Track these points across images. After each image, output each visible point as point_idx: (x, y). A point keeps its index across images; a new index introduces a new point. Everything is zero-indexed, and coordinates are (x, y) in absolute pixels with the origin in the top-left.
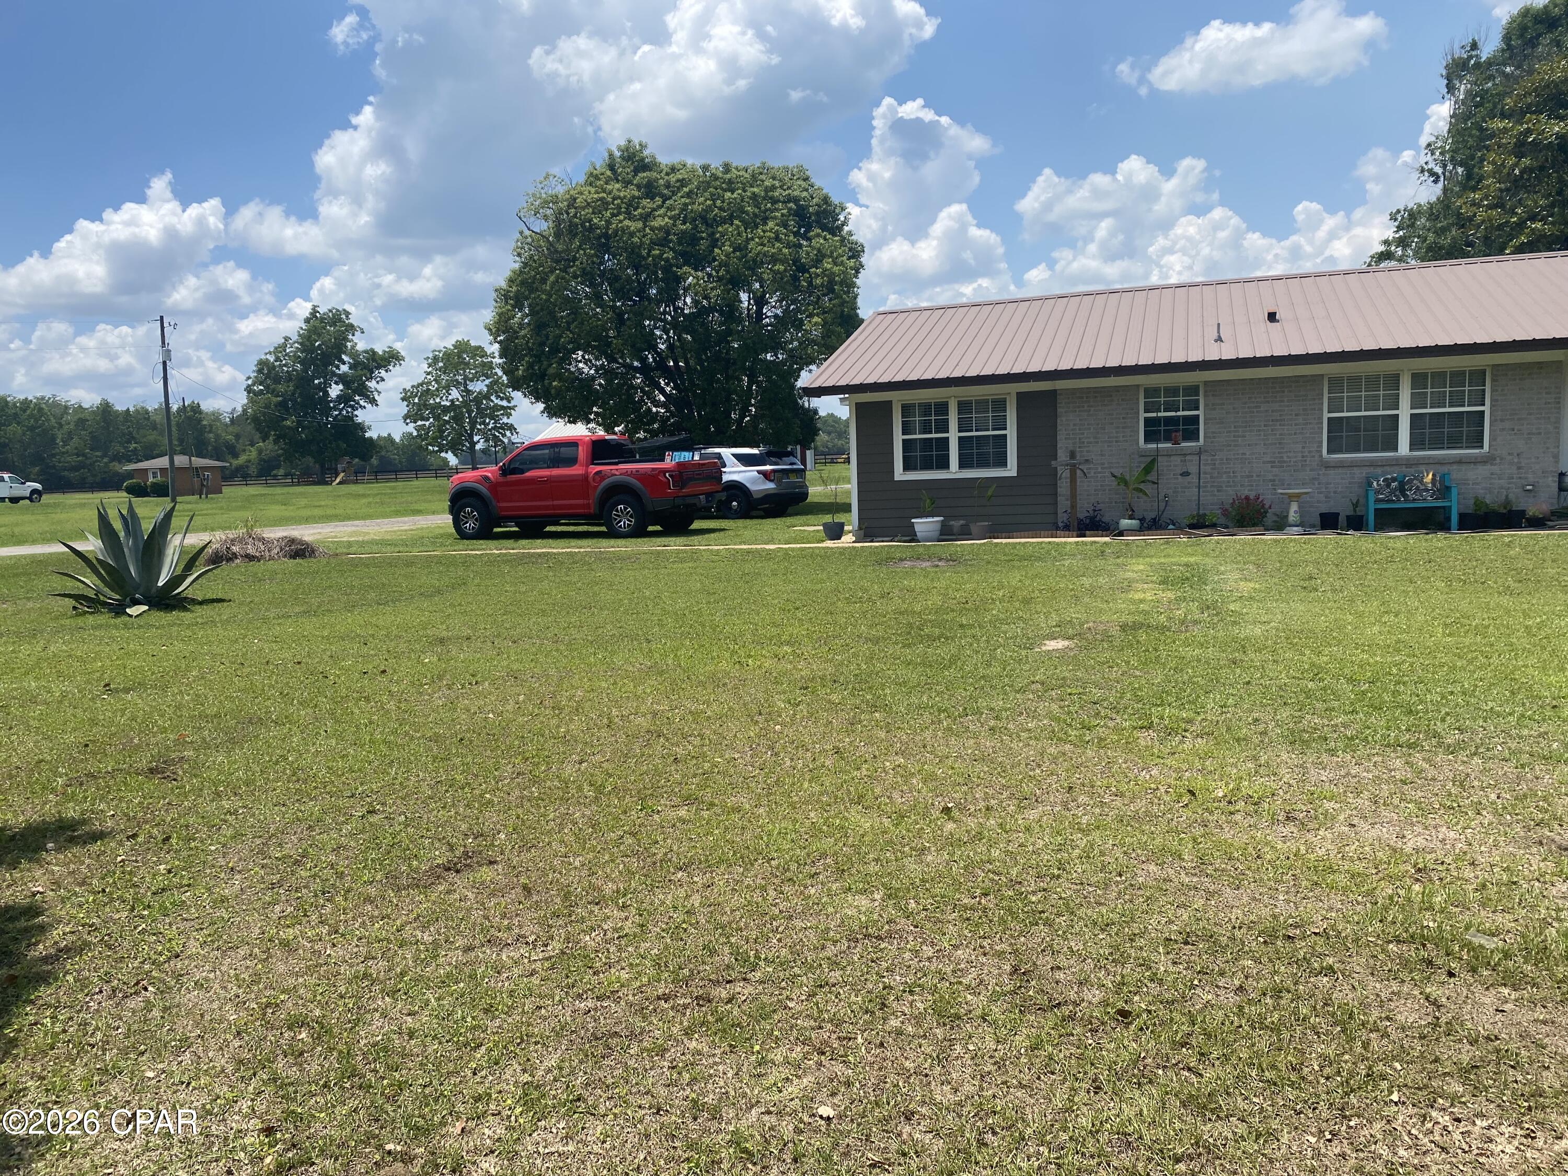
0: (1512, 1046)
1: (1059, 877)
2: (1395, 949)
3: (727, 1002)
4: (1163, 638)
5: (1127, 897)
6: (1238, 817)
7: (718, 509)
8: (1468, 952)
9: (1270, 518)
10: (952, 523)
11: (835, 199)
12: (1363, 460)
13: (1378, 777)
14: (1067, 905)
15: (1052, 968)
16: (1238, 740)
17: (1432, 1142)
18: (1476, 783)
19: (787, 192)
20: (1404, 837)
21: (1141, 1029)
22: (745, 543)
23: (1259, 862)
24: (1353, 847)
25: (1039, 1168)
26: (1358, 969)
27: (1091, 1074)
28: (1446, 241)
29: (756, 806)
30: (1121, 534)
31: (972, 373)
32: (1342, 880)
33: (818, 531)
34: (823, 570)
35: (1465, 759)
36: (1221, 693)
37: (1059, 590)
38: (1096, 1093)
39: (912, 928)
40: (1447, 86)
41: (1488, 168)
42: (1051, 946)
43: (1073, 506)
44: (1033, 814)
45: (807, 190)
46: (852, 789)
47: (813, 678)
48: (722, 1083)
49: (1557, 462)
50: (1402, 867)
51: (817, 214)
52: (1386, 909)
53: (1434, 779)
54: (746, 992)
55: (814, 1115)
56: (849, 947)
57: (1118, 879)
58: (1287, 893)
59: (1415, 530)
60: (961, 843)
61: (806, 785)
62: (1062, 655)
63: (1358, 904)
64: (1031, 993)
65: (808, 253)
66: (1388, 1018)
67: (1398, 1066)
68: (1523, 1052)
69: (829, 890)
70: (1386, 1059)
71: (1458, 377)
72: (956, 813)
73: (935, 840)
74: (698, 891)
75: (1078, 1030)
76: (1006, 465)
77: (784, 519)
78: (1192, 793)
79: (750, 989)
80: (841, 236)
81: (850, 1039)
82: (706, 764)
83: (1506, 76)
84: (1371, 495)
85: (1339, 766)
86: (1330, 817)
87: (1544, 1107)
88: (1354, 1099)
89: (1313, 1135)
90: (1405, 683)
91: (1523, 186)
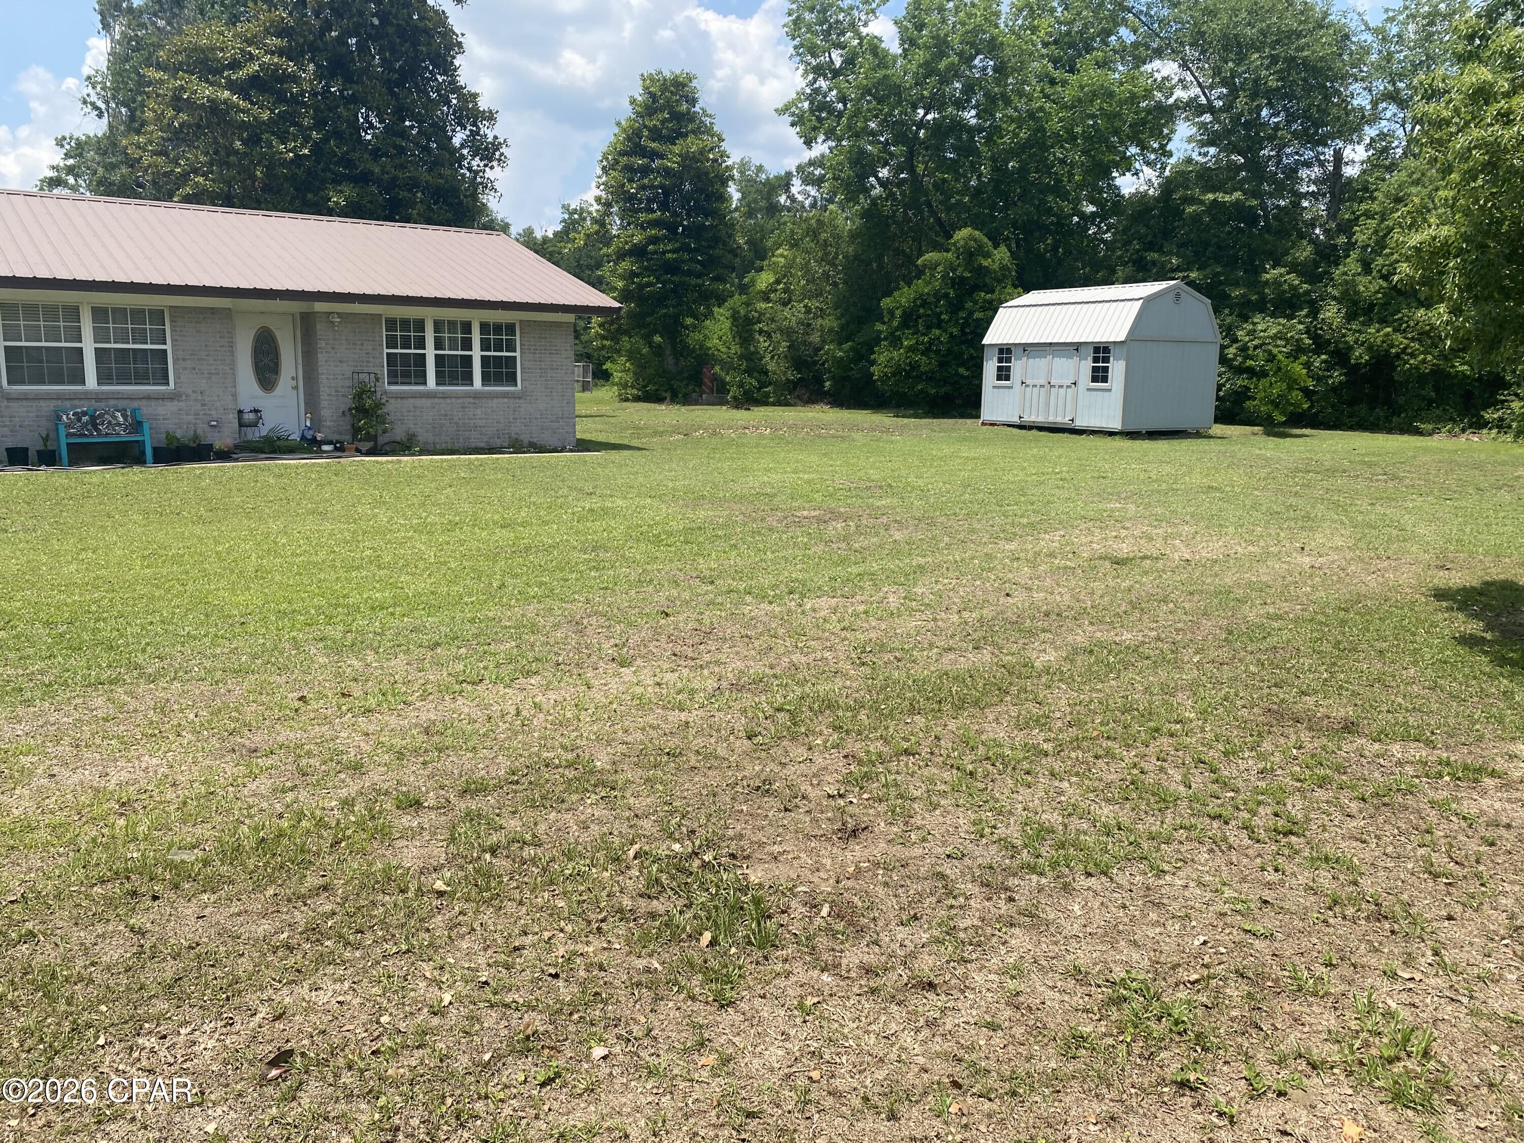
0: (212, 947)
2: (100, 890)
8: (171, 871)
12: (48, 393)
13: (80, 720)
17: (139, 1069)
18: (176, 707)
20: (107, 774)
24: (54, 799)
26: (60, 924)
28: (116, 177)
32: (43, 835)
35: (165, 685)
40: (102, 22)
41: (149, 115)
49: (236, 400)
50: (106, 806)
52: (89, 853)
53: (136, 711)
59: (111, 464)
63: (60, 856)
66: (93, 964)
67: (103, 1008)
68: (221, 949)
70: (92, 1007)
71: (138, 315)
83: (158, 29)
84: (62, 429)
85: (36, 716)
86: (27, 774)
87: (240, 992)
88: (58, 1061)
89: (15, 1117)
90: (104, 620)
91: (184, 140)
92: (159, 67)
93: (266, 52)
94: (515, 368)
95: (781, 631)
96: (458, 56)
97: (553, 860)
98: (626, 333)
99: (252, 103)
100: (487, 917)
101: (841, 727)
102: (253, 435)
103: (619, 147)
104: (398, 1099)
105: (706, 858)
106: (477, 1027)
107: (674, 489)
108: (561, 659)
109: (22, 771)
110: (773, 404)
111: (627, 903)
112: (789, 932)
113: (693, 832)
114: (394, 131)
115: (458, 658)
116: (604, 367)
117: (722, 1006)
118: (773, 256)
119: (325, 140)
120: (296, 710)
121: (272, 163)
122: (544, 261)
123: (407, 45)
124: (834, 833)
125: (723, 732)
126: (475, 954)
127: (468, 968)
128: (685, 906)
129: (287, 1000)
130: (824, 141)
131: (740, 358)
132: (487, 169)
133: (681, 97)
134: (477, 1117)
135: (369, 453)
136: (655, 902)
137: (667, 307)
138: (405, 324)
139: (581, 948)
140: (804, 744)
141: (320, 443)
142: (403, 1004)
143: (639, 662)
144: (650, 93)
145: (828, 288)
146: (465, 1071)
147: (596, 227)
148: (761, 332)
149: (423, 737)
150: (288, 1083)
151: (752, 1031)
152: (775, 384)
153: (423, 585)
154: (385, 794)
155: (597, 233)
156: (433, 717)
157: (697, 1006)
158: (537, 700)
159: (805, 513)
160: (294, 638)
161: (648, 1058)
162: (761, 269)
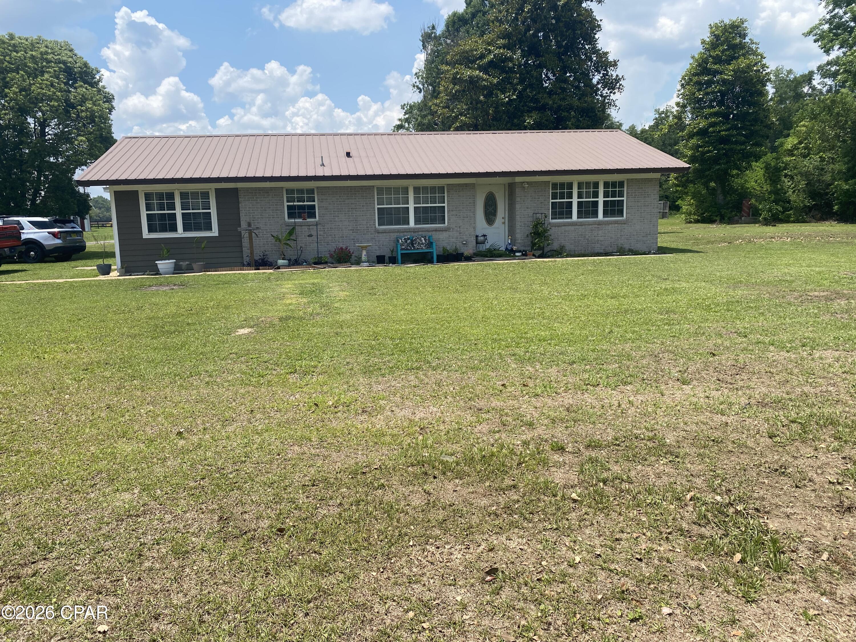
0: (460, 507)
1: (245, 462)
2: (411, 469)
3: (32, 576)
4: (301, 324)
5: (283, 466)
6: (339, 414)
7: (19, 257)
8: (442, 465)
9: (353, 258)
10: (181, 263)
11: (92, 65)
12: (394, 229)
13: (404, 386)
14: (250, 477)
15: (242, 513)
16: (339, 374)
17: (427, 561)
18: (445, 383)
19: (57, 57)
20: (415, 413)
21: (290, 537)
22: (41, 279)
23: (349, 436)
24: (393, 422)
25: (235, 627)
26: (395, 483)
27: (264, 567)
28: (426, 121)
29: (52, 449)
30: (279, 268)
31: (188, 176)
32: (388, 439)
33: (94, 270)
34: (98, 294)
35: (440, 372)
36: (331, 350)
37: (246, 300)
38: (266, 577)
39: (158, 506)
40: (423, 45)
41: (442, 88)
42: (241, 501)
43: (252, 253)
44: (230, 429)
45: (72, 57)
46: (119, 429)
47: (92, 363)
48: (29, 629)
49: (475, 230)
50: (414, 429)
51: (80, 73)
52: (407, 450)
53: (427, 384)
54: (46, 567)
55: (95, 632)
56: (117, 525)
57: (278, 457)
58: (363, 450)
59: (419, 263)
60: (189, 451)
61: (87, 430)
62: (247, 337)
63: (395, 450)
64: (230, 529)
65: (75, 97)
66: (408, 505)
67: (412, 527)
68: (465, 509)
69: (104, 493)
70: (407, 526)
71: (433, 189)
72: (185, 435)
73: (172, 452)
74: (9, 509)
75: (257, 544)
76: (212, 230)
77: (69, 263)
78: (316, 405)
79: (49, 564)
80: (98, 88)
81: (118, 580)
82: (14, 426)
83: (447, 44)
84: (399, 246)
85: (387, 382)
86: (382, 408)
87: (473, 533)
88: (393, 549)
89: (375, 571)
90: (415, 338)
91: (457, 99)
92: (447, 64)
93: (497, 48)
94: (623, 206)
95: (796, 371)
96: (598, 33)
97: (639, 493)
98: (692, 182)
99: (489, 76)
100: (601, 517)
101: (840, 438)
102: (483, 248)
103: (693, 71)
104: (550, 607)
105: (738, 508)
106: (594, 579)
107: (721, 277)
108: (645, 377)
109: (380, 407)
110: (794, 222)
111: (685, 525)
112: (797, 565)
113: (730, 491)
114: (561, 80)
115: (585, 371)
116: (677, 203)
117: (748, 602)
118: (797, 126)
119: (524, 90)
120: (501, 391)
121: (498, 105)
122: (642, 143)
123: (570, 31)
124: (833, 507)
125: (752, 432)
126: (593, 537)
127: (590, 545)
128: (723, 535)
129: (495, 542)
130: (839, 48)
131: (770, 193)
132: (612, 94)
133: (736, 34)
134: (593, 629)
135: (539, 257)
136: (703, 529)
137: (719, 164)
138: (562, 185)
139: (655, 547)
140: (811, 446)
141: (514, 252)
142: (554, 557)
143: (695, 382)
144: (715, 35)
145: (839, 144)
146: (587, 602)
147: (676, 120)
148: (786, 176)
149: (565, 413)
150: (496, 585)
151: (769, 622)
152: (796, 208)
153: (566, 329)
154: (545, 441)
155: (676, 124)
156: (571, 403)
157: (730, 598)
158: (631, 399)
159: (816, 294)
160: (500, 353)
161: (697, 622)
162: (788, 135)
